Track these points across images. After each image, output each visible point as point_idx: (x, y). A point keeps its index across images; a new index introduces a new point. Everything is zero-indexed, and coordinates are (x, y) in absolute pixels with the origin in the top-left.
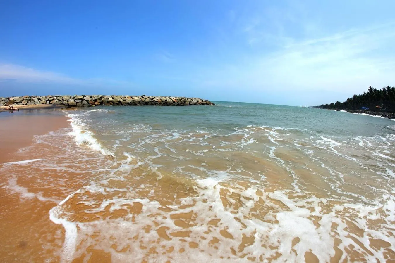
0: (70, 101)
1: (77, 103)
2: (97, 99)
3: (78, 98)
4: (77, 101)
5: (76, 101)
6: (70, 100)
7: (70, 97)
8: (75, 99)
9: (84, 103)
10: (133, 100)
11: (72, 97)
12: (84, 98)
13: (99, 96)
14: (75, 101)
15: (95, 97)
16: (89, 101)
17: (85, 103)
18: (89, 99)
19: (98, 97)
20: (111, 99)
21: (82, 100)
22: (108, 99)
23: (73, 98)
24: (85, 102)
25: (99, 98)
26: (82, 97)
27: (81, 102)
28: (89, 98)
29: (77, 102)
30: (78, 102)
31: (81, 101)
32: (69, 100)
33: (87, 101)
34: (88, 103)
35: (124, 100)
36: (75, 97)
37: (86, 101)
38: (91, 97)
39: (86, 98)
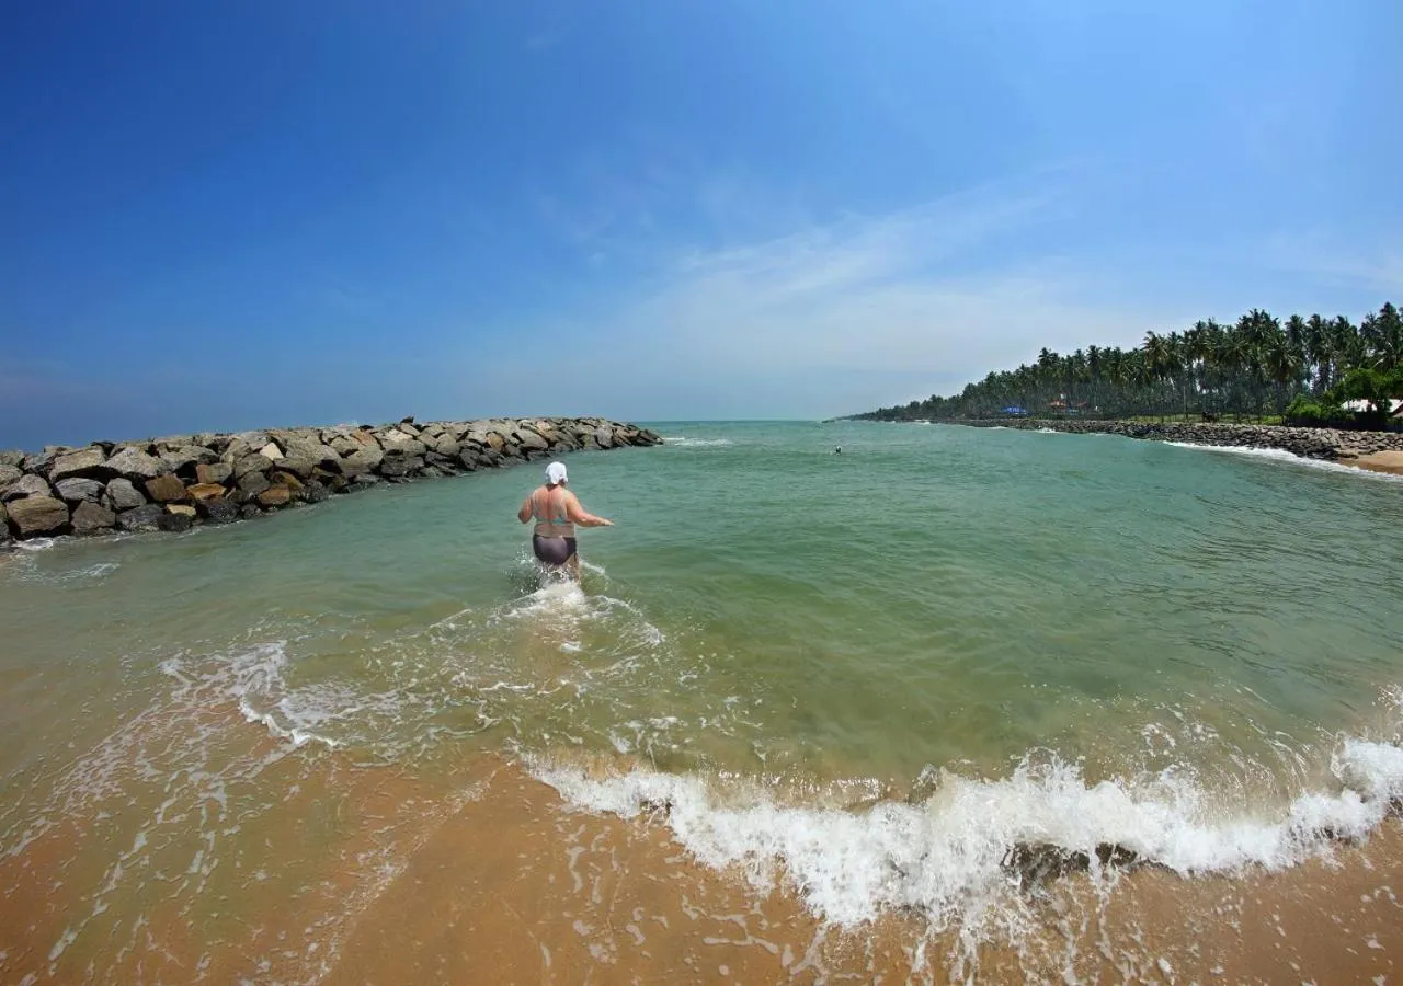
0: (24, 496)
1: (73, 504)
2: (195, 462)
3: (73, 468)
4: (69, 488)
5: (64, 493)
6: (23, 485)
7: (21, 464)
8: (52, 475)
9: (122, 501)
10: (389, 447)
11: (31, 463)
12: (114, 462)
13: (195, 441)
14: (56, 494)
15: (177, 450)
16: (147, 478)
17: (129, 502)
18: (148, 466)
19: (200, 450)
20: (271, 452)
21: (101, 474)
22: (258, 451)
23: (42, 472)
24: (121, 488)
25: (203, 455)
26: (94, 458)
27: (101, 491)
28: (145, 456)
29: (72, 496)
30: (82, 495)
31: (94, 485)
32: (14, 489)
33: (138, 481)
34: (150, 499)
35: (344, 455)
36: (50, 464)
37: (127, 484)
38: (152, 451)
39: (124, 461)
